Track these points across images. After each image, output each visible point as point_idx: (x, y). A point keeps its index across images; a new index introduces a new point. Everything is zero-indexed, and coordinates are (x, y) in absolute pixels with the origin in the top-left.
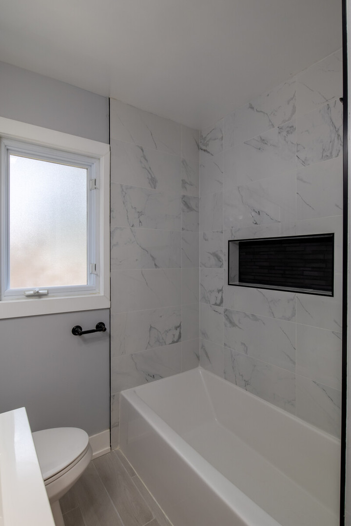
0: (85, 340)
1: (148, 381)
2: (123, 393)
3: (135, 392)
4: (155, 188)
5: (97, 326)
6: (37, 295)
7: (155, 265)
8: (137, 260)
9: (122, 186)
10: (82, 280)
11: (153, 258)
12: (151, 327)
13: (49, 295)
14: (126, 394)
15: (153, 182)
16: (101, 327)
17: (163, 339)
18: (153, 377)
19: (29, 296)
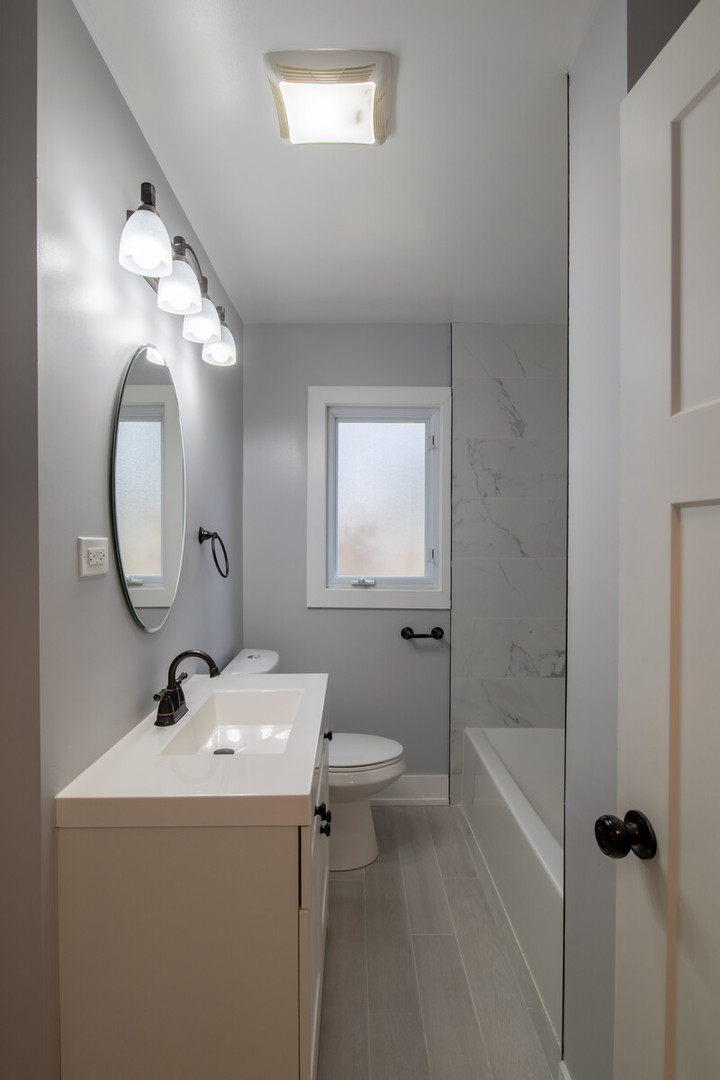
0: (417, 648)
1: (507, 725)
2: (467, 730)
3: (484, 733)
4: (521, 436)
5: (433, 632)
6: (363, 585)
7: (522, 552)
8: (491, 545)
9: (468, 440)
10: (418, 570)
11: (519, 542)
12: (513, 645)
13: (377, 586)
14: (471, 733)
15: (519, 426)
16: (437, 633)
17: (534, 666)
18: (517, 722)
19: (355, 586)
